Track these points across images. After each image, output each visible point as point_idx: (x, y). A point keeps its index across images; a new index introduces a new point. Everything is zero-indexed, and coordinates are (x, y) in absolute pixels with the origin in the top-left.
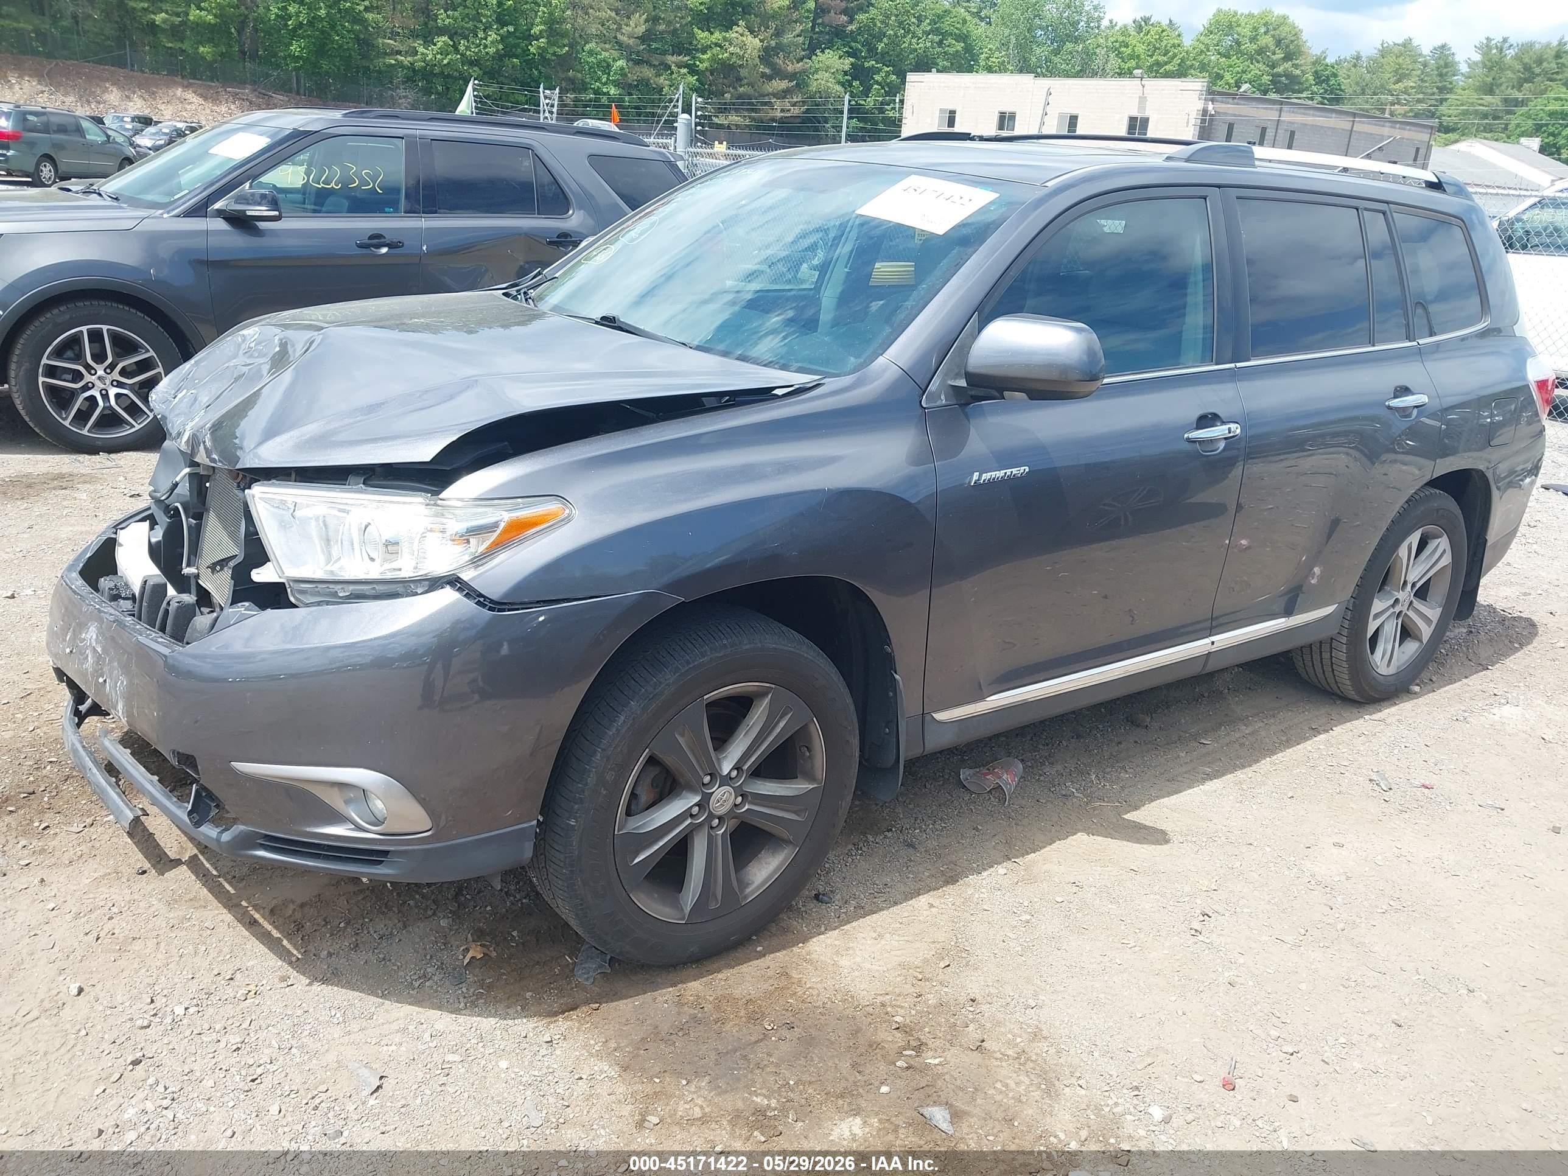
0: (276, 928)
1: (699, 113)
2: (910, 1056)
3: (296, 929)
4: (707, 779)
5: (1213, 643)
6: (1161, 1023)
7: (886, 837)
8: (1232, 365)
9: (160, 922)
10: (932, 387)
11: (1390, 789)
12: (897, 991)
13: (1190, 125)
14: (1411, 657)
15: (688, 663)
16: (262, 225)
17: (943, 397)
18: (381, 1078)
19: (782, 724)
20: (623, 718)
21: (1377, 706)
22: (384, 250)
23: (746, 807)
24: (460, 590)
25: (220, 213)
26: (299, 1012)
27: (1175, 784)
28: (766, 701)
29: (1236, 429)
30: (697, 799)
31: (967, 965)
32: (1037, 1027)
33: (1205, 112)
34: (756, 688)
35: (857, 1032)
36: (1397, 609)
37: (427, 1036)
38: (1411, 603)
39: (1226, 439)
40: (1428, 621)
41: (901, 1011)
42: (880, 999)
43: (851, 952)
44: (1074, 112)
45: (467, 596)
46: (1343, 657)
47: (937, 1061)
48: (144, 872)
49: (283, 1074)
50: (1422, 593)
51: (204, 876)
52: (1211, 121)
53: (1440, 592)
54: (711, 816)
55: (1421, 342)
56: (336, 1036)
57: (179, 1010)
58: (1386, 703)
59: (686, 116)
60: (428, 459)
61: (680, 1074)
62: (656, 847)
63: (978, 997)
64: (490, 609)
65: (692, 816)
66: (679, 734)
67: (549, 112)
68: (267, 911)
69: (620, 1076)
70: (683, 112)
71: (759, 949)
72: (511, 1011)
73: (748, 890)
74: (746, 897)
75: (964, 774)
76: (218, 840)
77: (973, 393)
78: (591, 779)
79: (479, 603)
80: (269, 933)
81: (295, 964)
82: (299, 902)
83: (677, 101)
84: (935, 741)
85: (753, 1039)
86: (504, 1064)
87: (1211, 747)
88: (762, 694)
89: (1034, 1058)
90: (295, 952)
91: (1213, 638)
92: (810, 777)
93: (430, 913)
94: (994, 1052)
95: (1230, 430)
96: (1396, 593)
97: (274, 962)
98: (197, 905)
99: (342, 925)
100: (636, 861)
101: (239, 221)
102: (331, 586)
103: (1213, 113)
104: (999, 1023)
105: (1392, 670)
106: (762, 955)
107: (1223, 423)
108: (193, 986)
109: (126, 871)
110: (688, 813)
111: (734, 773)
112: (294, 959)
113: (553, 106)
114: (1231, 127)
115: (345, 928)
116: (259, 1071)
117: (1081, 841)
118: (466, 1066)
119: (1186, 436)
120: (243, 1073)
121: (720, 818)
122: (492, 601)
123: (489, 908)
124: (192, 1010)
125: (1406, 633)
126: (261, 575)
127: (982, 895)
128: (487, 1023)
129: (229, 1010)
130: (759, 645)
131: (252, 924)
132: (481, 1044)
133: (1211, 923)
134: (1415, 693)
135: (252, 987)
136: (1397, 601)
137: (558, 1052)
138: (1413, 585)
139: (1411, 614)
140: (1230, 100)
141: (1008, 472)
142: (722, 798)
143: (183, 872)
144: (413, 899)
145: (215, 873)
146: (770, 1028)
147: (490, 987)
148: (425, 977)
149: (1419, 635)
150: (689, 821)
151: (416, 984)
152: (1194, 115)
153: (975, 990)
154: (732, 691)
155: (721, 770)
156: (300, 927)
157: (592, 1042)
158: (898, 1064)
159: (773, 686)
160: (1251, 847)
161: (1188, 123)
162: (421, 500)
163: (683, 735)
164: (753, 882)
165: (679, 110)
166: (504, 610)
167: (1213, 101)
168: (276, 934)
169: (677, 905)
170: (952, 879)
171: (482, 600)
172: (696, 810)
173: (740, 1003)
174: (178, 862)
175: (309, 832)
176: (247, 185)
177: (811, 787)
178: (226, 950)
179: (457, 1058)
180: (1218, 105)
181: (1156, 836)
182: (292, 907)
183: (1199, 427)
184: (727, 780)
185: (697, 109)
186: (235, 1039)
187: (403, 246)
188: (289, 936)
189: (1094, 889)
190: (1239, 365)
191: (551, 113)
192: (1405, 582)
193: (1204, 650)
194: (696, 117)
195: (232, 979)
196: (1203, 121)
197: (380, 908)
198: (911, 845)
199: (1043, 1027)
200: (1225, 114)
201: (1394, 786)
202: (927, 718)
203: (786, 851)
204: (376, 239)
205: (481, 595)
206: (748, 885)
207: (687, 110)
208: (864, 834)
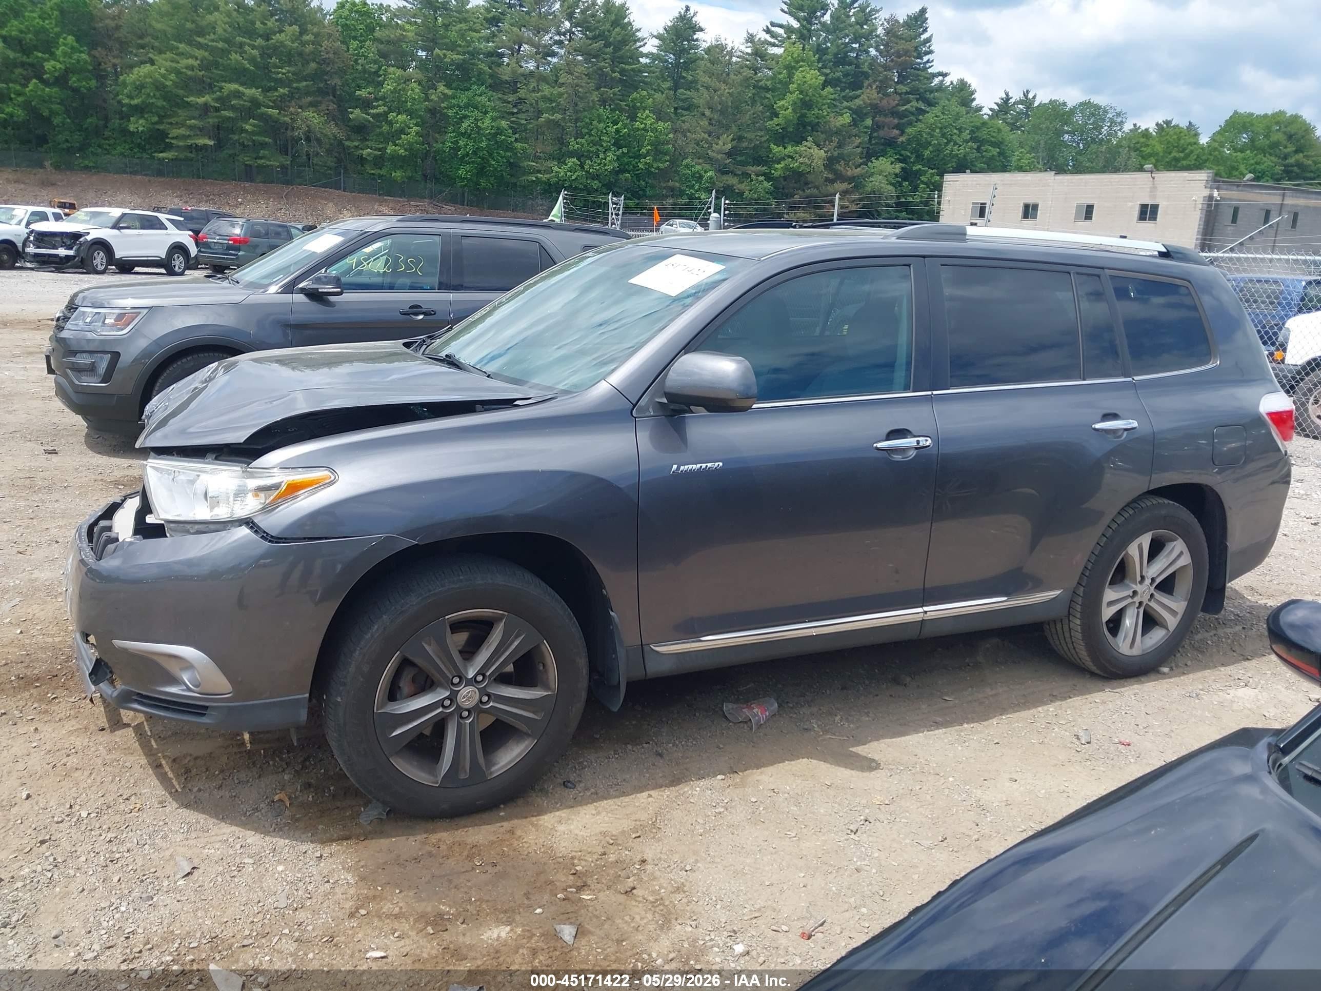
0: (172, 771)
1: (727, 212)
2: (572, 892)
3: (186, 774)
4: (456, 680)
5: (926, 612)
6: (782, 891)
7: (643, 748)
8: (929, 393)
9: (99, 761)
10: (642, 402)
11: (1088, 743)
12: (589, 850)
13: (1197, 209)
14: (1156, 643)
15: (430, 591)
16: (332, 298)
17: (651, 410)
18: (194, 868)
19: (516, 643)
20: (376, 627)
21: (1122, 681)
22: (421, 317)
23: (491, 704)
24: (251, 528)
25: (302, 291)
26: (161, 823)
27: (903, 728)
28: (502, 624)
29: (926, 442)
30: (447, 694)
31: (654, 838)
32: (683, 883)
33: (1211, 198)
34: (491, 614)
35: (541, 873)
36: (1137, 599)
37: (238, 846)
38: (1152, 595)
39: (916, 448)
40: (1173, 613)
41: (583, 863)
42: (574, 854)
43: (570, 822)
44: (1090, 202)
45: (256, 532)
46: (1079, 636)
47: (589, 897)
48: (103, 729)
49: (132, 859)
50: (1166, 586)
51: (141, 734)
52: (1217, 206)
53: (1184, 586)
54: (459, 708)
55: (1136, 378)
56: (178, 840)
57: (84, 814)
58: (1132, 680)
59: (716, 215)
60: (242, 441)
61: (397, 886)
62: (410, 726)
63: (649, 860)
64: (270, 541)
65: (443, 706)
66: (426, 643)
67: (616, 214)
68: (171, 760)
69: (356, 883)
70: (714, 212)
71: (502, 814)
72: (303, 836)
73: (493, 769)
74: (491, 773)
75: (727, 707)
76: (111, 696)
77: (672, 407)
78: (352, 669)
79: (262, 537)
80: (166, 773)
81: (174, 795)
82: (195, 755)
83: (711, 203)
84: (654, 668)
85: (463, 870)
86: (280, 868)
87: (951, 704)
88: (499, 619)
89: (667, 903)
90: (177, 787)
91: (926, 609)
92: (547, 687)
93: (280, 770)
94: (639, 896)
95: (918, 442)
96: (1134, 586)
97: (161, 792)
98: (127, 752)
99: (217, 773)
100: (394, 734)
101: (314, 296)
102: (186, 525)
103: (1219, 199)
104: (655, 879)
105: (1136, 651)
106: (503, 819)
107: (915, 436)
108: (102, 800)
109: (93, 727)
110: (440, 703)
111: (480, 678)
112: (173, 790)
113: (619, 209)
114: (1236, 211)
115: (219, 774)
116: (118, 855)
117: (803, 764)
118: (255, 867)
119: (875, 445)
120: (107, 856)
121: (469, 711)
122: (272, 537)
123: (323, 771)
124: (92, 815)
125: (1150, 621)
126: (150, 519)
127: (694, 792)
128: (281, 842)
129: (118, 818)
130: (490, 581)
131: (157, 767)
132: (272, 854)
133: (868, 826)
134: (1164, 674)
135: (138, 806)
136: (1135, 593)
137: (322, 865)
138: (1153, 580)
139: (1153, 604)
140: (1235, 188)
141: (704, 466)
142: (468, 695)
143: (129, 732)
144: (274, 760)
145: (149, 733)
146: (478, 864)
147: (297, 820)
148: (257, 810)
149: (1165, 624)
150: (440, 710)
151: (248, 814)
152: (1200, 201)
153: (649, 855)
154: (468, 615)
155: (467, 673)
156: (188, 771)
157: (349, 860)
158: (559, 896)
159: (506, 613)
160: (938, 777)
161: (1195, 208)
162: (239, 468)
163: (430, 645)
164: (499, 763)
165: (711, 210)
166: (280, 543)
167: (1218, 189)
168: (170, 775)
169: (433, 772)
170: (675, 781)
171: (265, 535)
172: (447, 703)
173: (468, 847)
174: (128, 725)
175: (162, 691)
176: (323, 270)
177: (546, 693)
178: (132, 781)
179: (251, 861)
180: (1222, 192)
181: (870, 765)
182: (189, 758)
183: (888, 439)
184: (473, 682)
185: (725, 210)
186: (110, 835)
187: (435, 314)
188: (177, 776)
189: (786, 795)
190: (935, 392)
191: (617, 215)
192: (1143, 578)
193: (919, 618)
194: (725, 215)
195: (128, 799)
196: (1209, 206)
197: (249, 764)
198: (661, 755)
199: (688, 884)
200: (1231, 200)
201: (1094, 741)
202: (646, 648)
203: (527, 742)
204: (416, 308)
205: (265, 532)
206: (494, 765)
207: (717, 210)
208: (626, 744)
